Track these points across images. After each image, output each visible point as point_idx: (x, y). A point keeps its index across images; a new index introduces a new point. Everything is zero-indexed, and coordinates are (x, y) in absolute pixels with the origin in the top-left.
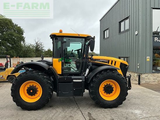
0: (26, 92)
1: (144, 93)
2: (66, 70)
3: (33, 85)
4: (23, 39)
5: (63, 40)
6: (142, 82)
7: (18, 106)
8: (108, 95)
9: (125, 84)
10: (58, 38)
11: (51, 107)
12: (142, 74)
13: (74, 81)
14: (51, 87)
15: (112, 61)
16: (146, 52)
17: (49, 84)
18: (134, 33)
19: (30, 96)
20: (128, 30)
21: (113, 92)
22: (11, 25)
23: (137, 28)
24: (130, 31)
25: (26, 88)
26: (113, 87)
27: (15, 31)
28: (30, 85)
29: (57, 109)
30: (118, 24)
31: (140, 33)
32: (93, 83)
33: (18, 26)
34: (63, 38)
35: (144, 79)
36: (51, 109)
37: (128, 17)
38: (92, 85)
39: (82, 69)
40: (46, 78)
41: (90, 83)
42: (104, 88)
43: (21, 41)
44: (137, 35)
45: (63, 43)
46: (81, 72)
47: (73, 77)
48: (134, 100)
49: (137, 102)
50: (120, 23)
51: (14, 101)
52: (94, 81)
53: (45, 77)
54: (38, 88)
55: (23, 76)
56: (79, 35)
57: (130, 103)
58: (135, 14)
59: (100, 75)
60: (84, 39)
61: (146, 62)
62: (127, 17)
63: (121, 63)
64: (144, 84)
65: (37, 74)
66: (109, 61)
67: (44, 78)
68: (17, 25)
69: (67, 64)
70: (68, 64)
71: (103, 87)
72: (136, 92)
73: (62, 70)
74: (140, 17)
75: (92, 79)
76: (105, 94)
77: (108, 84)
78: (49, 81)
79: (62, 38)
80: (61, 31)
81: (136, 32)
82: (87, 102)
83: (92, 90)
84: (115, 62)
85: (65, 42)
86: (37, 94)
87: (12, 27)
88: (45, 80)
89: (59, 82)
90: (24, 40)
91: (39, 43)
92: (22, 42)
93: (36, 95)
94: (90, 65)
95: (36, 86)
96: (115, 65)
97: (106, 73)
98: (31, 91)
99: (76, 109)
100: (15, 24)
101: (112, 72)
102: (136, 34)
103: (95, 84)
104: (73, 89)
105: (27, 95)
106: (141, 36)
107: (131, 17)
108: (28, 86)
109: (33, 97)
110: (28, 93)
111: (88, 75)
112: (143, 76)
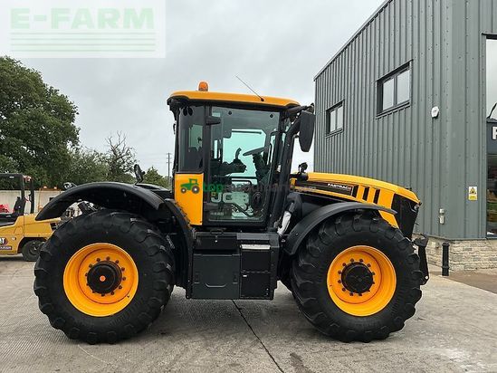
0: (84, 281)
1: (466, 301)
2: (219, 214)
3: (108, 258)
4: (72, 135)
5: (210, 114)
6: (455, 267)
7: (56, 326)
8: (356, 297)
9: (411, 260)
10: (193, 107)
11: (164, 334)
12: (452, 242)
13: (244, 246)
14: (168, 266)
15: (367, 190)
16: (466, 173)
17: (160, 255)
18: (427, 112)
19: (97, 297)
20: (406, 105)
21: (373, 288)
22: (37, 91)
23: (437, 98)
24: (415, 106)
25: (85, 270)
26: (371, 270)
27: (48, 108)
28: (98, 260)
29: (186, 342)
30: (374, 86)
31: (448, 111)
32: (308, 256)
33: (59, 95)
34: (210, 109)
35: (460, 257)
36: (164, 341)
37: (407, 64)
38: (302, 262)
39: (269, 211)
40: (152, 235)
41: (296, 257)
42: (343, 274)
43: (65, 140)
44: (436, 118)
45: (209, 124)
46: (268, 218)
47: (241, 236)
48: (438, 318)
49: (449, 326)
50: (380, 82)
51: (44, 311)
52: (311, 248)
53: (149, 231)
54: (123, 269)
55: (76, 227)
56: (262, 100)
57: (424, 327)
58: (430, 52)
59: (331, 229)
60: (277, 115)
61: (465, 205)
62: (403, 63)
63: (396, 196)
64: (461, 273)
65: (123, 220)
66: (356, 188)
67: (147, 235)
68: (56, 91)
69: (220, 194)
70: (225, 194)
71: (339, 273)
72: (440, 297)
73: (206, 213)
74: (448, 62)
75: (305, 241)
76: (346, 295)
77: (357, 260)
78: (162, 247)
79: (208, 108)
80: (203, 87)
81: (434, 109)
82: (286, 323)
83: (303, 279)
84: (378, 192)
85: (217, 121)
86: (120, 288)
87: (41, 96)
88: (150, 243)
89: (194, 251)
90: (76, 138)
91: (121, 148)
92: (69, 144)
93: (118, 294)
94: (293, 202)
95: (117, 262)
96: (376, 201)
97: (349, 222)
98: (103, 279)
99: (248, 341)
100: (49, 87)
101: (369, 221)
102: (434, 115)
103: (312, 259)
104: (241, 275)
105: (88, 290)
106: (450, 119)
107: (416, 62)
108: (92, 261)
109: (108, 298)
110: (89, 284)
111: (287, 231)
112: (456, 248)
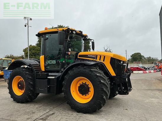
2: (48, 67)
5: (46, 37)
8: (84, 96)
14: (31, 83)
17: (29, 80)
21: (90, 93)
26: (89, 86)
40: (28, 74)
45: (45, 40)
47: (50, 74)
56: (58, 30)
59: (71, 71)
63: (112, 58)
66: (97, 56)
67: (26, 74)
77: (84, 83)
78: (30, 77)
84: (105, 57)
89: (37, 79)
96: (104, 60)
97: (77, 68)
104: (47, 86)
